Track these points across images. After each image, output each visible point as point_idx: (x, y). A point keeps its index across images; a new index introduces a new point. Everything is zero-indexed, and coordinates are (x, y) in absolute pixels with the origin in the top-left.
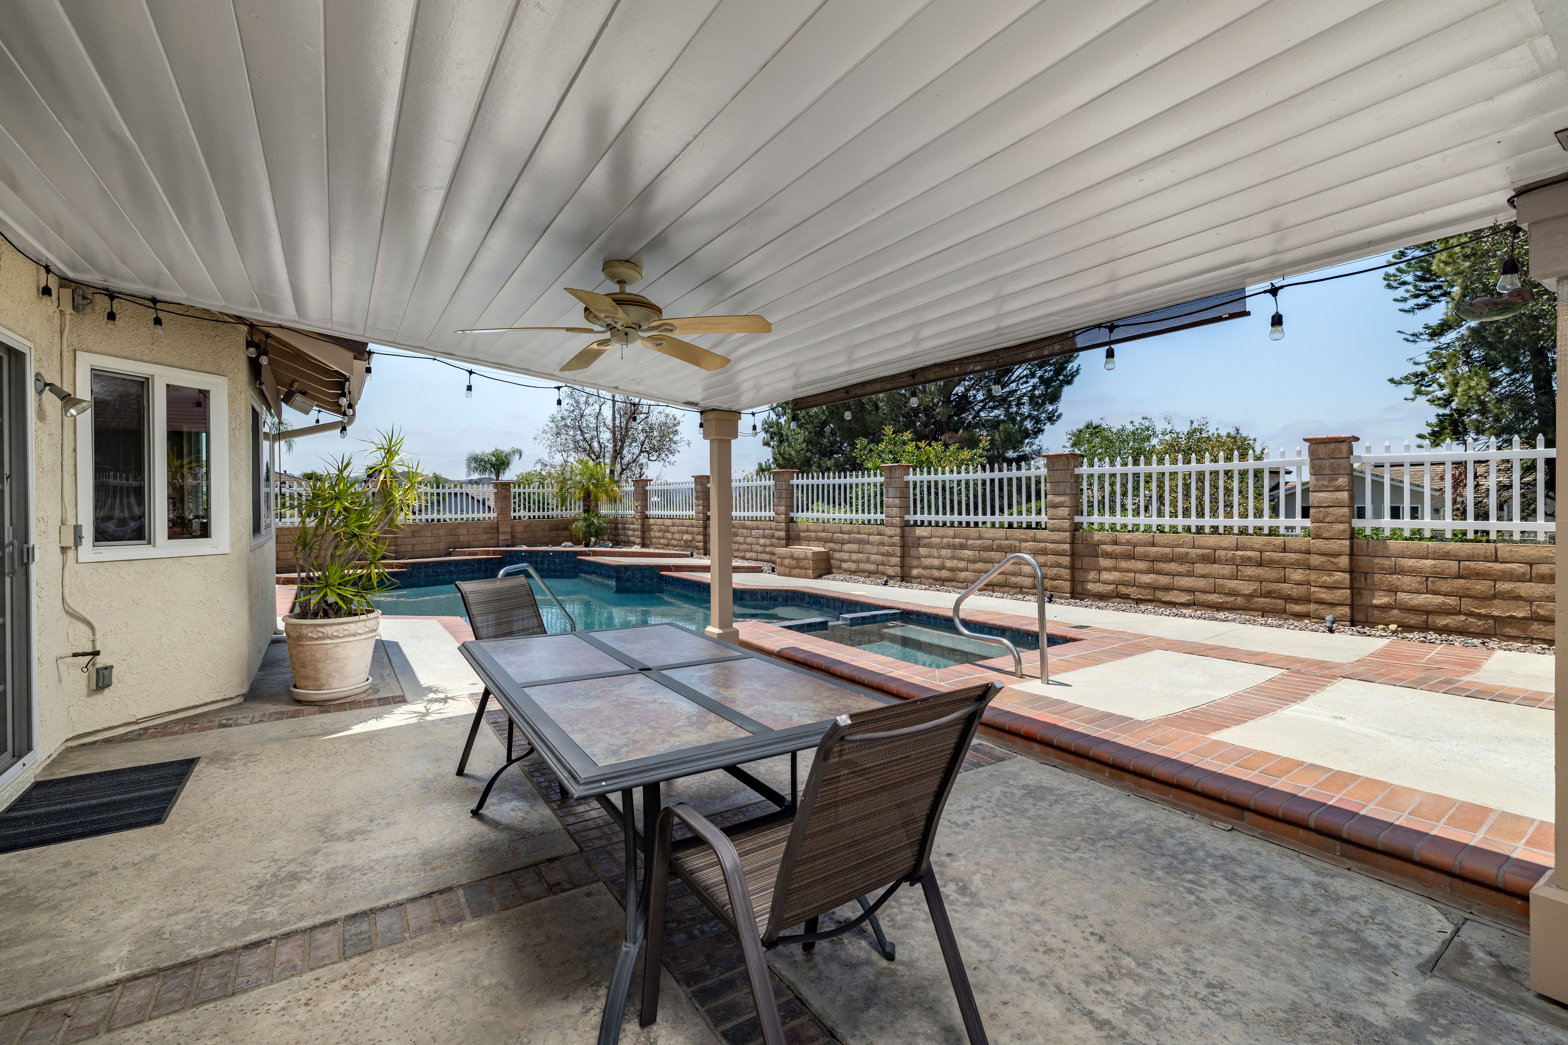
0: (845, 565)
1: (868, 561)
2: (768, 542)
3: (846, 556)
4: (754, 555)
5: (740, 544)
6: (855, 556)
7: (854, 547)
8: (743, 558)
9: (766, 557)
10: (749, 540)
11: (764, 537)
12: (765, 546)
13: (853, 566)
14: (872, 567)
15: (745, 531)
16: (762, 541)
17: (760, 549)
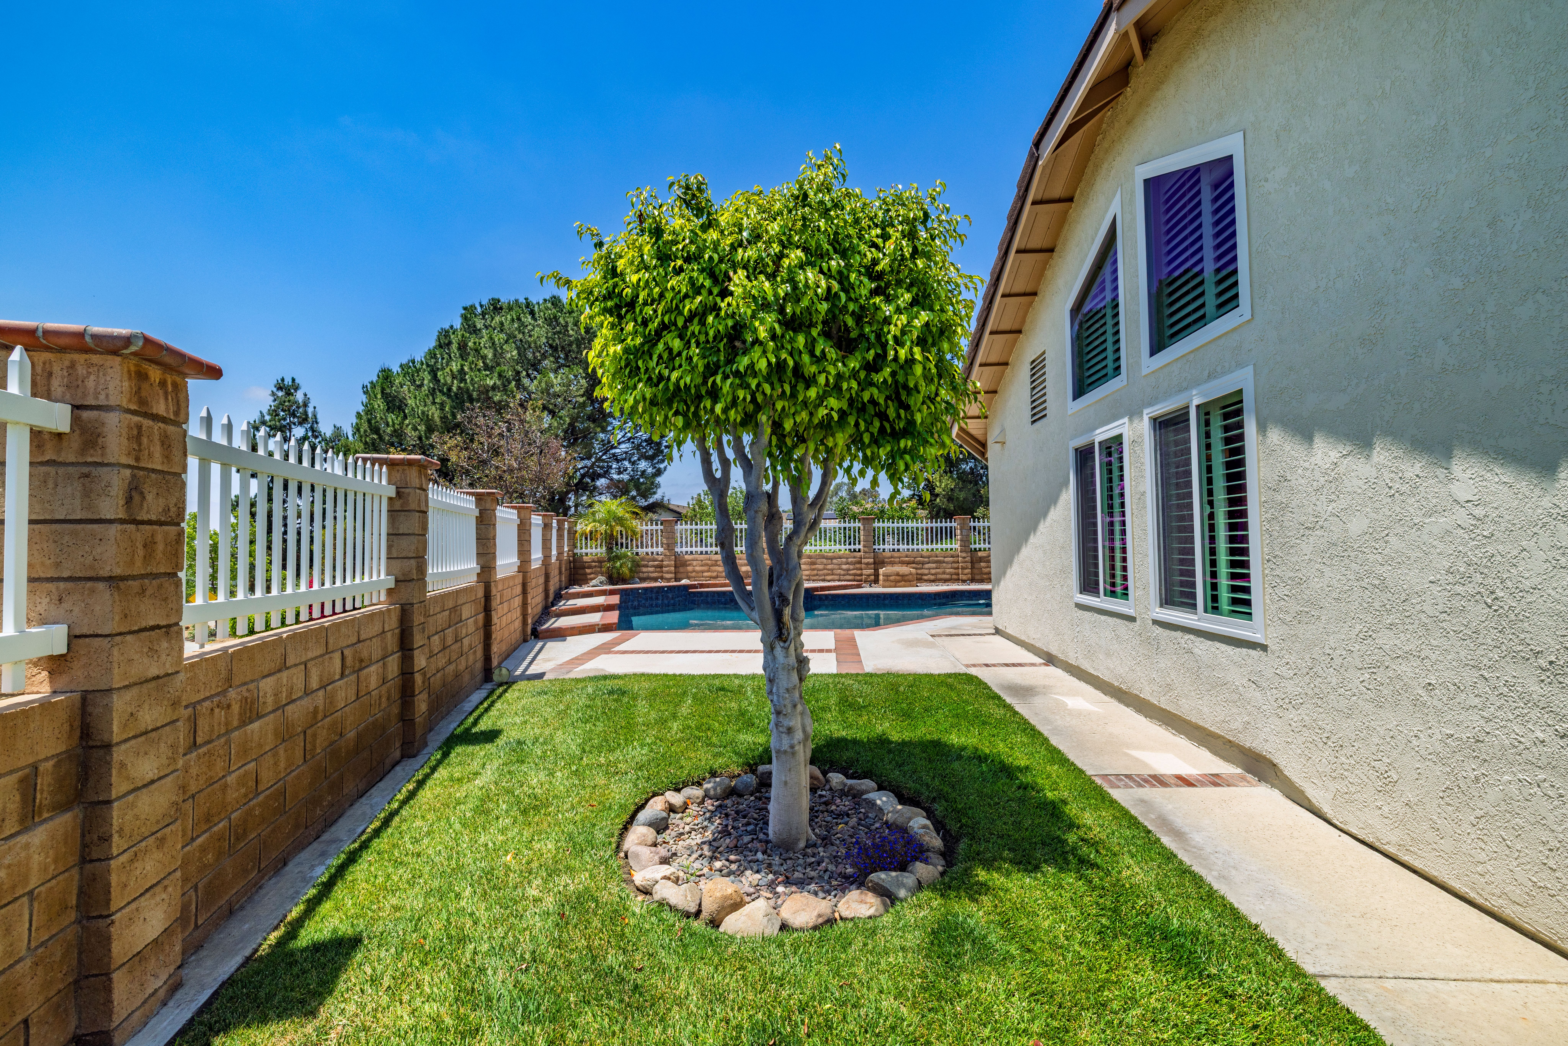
0: (925, 577)
1: (944, 573)
2: (851, 567)
3: (926, 571)
4: (836, 577)
5: (819, 570)
6: (933, 571)
7: (934, 565)
8: (824, 580)
9: (851, 577)
10: (829, 567)
11: (847, 563)
12: (849, 570)
13: (932, 577)
14: (948, 577)
15: (825, 561)
16: (844, 567)
17: (842, 572)
